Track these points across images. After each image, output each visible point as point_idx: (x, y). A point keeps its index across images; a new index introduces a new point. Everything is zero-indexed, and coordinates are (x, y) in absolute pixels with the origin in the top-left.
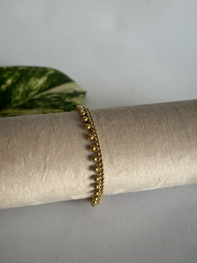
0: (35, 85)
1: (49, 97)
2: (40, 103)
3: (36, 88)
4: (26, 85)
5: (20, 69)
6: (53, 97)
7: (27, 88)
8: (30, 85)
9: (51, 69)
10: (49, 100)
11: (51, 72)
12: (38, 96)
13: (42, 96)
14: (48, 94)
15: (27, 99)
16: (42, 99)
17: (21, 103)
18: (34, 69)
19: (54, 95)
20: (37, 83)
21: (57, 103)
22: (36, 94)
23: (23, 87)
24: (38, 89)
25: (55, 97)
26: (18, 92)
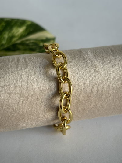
0: (17, 33)
1: (28, 42)
2: (21, 47)
3: (18, 35)
4: (10, 32)
5: (6, 20)
6: (30, 43)
7: (10, 35)
8: (13, 33)
9: (29, 21)
10: (28, 45)
11: (29, 23)
12: (19, 41)
13: (22, 41)
14: (27, 40)
15: (11, 44)
16: (22, 44)
17: (6, 46)
18: (16, 21)
19: (32, 41)
20: (18, 32)
21: (34, 47)
22: (18, 40)
23: (8, 35)
24: (19, 36)
25: (33, 43)
26: (4, 38)
